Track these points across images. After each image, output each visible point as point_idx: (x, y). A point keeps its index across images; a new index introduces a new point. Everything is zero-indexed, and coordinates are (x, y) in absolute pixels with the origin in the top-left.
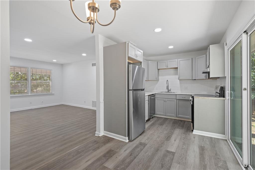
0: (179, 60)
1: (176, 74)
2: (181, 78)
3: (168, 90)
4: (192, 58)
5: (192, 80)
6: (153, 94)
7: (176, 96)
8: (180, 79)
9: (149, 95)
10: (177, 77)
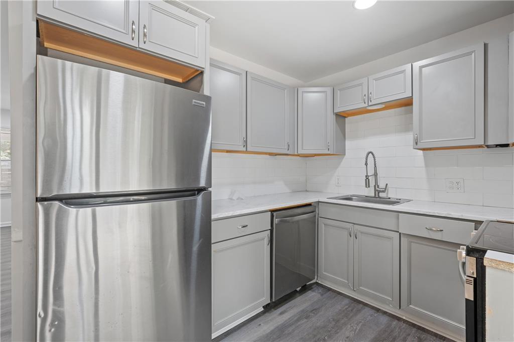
0: (417, 65)
1: (407, 127)
2: (426, 142)
3: (375, 190)
4: (486, 46)
5: (488, 147)
6: (309, 205)
7: (398, 215)
8: (420, 145)
9: (272, 211)
10: (410, 137)
